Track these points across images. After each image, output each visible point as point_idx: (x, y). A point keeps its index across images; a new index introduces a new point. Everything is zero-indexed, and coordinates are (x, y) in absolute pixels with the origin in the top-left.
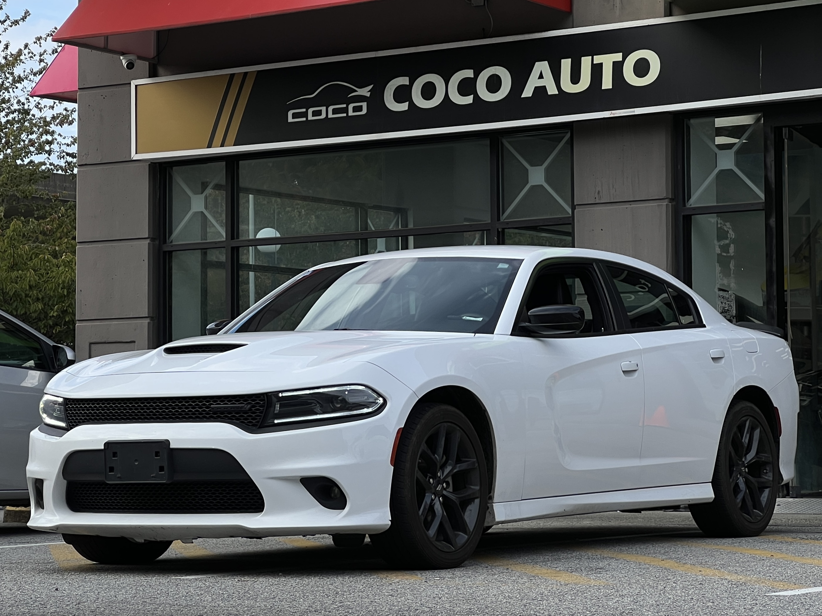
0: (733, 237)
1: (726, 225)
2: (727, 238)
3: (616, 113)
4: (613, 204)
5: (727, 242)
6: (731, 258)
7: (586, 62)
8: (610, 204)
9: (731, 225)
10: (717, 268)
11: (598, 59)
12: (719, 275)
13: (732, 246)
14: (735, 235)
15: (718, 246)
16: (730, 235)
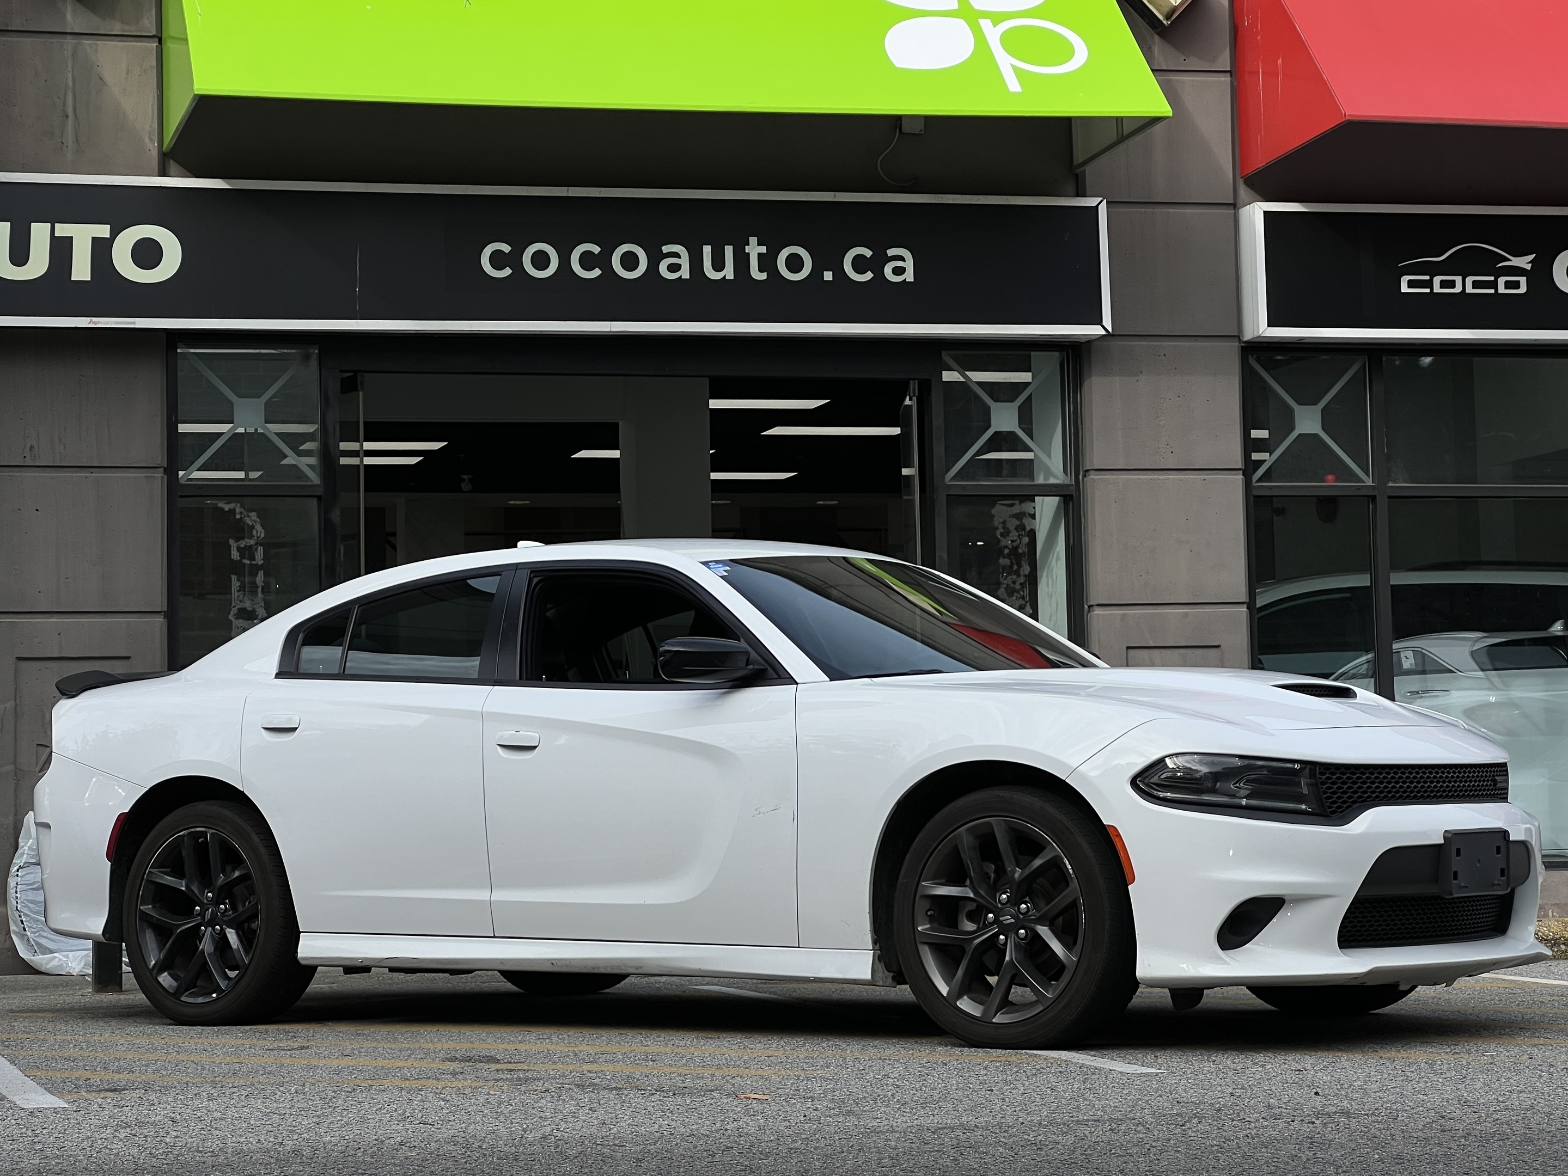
0: (263, 535)
1: (249, 516)
2: (251, 537)
3: (99, 323)
4: (56, 469)
5: (252, 542)
6: (259, 568)
7: (40, 233)
8: (53, 469)
9: (258, 517)
10: (233, 583)
11: (62, 230)
12: (236, 594)
13: (260, 549)
14: (265, 532)
15: (235, 549)
16: (257, 532)
